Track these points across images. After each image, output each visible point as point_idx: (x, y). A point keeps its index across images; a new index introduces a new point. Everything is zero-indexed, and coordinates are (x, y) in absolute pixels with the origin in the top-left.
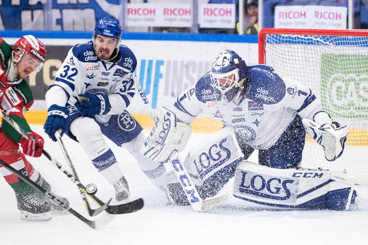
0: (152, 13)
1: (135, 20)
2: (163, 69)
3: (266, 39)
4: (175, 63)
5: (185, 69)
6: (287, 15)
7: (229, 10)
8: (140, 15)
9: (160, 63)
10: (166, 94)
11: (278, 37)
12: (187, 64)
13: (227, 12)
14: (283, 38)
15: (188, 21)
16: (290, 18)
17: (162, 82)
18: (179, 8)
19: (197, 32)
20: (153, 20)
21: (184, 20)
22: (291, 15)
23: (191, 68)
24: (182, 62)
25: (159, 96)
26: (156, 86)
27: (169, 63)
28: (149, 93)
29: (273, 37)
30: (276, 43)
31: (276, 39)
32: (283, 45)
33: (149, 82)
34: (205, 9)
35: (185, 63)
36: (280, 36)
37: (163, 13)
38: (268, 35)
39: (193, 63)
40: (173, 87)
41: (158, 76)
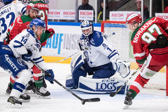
0: (59, 14)
1: (51, 16)
2: (63, 38)
3: (105, 25)
4: (68, 35)
5: (72, 37)
6: (115, 15)
7: (91, 13)
8: (54, 14)
9: (62, 35)
10: (64, 48)
11: (110, 24)
12: (73, 36)
13: (90, 14)
14: (112, 24)
15: (74, 17)
16: (117, 16)
17: (62, 43)
18: (70, 11)
19: (77, 22)
20: (59, 17)
21: (72, 17)
22: (117, 15)
23: (75, 38)
24: (71, 35)
25: (61, 49)
26: (60, 44)
27: (65, 35)
28: (57, 47)
29: (107, 24)
30: (109, 27)
31: (109, 25)
32: (112, 28)
33: (57, 43)
34: (81, 12)
35: (72, 35)
36: (111, 24)
37: (63, 14)
38: (105, 24)
39: (76, 35)
40: (67, 45)
41: (61, 40)
